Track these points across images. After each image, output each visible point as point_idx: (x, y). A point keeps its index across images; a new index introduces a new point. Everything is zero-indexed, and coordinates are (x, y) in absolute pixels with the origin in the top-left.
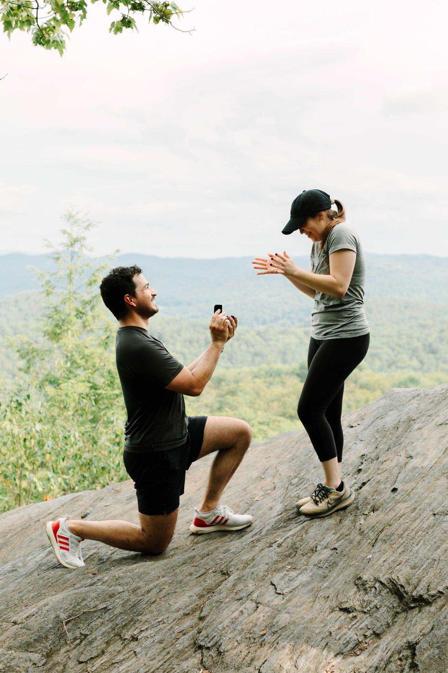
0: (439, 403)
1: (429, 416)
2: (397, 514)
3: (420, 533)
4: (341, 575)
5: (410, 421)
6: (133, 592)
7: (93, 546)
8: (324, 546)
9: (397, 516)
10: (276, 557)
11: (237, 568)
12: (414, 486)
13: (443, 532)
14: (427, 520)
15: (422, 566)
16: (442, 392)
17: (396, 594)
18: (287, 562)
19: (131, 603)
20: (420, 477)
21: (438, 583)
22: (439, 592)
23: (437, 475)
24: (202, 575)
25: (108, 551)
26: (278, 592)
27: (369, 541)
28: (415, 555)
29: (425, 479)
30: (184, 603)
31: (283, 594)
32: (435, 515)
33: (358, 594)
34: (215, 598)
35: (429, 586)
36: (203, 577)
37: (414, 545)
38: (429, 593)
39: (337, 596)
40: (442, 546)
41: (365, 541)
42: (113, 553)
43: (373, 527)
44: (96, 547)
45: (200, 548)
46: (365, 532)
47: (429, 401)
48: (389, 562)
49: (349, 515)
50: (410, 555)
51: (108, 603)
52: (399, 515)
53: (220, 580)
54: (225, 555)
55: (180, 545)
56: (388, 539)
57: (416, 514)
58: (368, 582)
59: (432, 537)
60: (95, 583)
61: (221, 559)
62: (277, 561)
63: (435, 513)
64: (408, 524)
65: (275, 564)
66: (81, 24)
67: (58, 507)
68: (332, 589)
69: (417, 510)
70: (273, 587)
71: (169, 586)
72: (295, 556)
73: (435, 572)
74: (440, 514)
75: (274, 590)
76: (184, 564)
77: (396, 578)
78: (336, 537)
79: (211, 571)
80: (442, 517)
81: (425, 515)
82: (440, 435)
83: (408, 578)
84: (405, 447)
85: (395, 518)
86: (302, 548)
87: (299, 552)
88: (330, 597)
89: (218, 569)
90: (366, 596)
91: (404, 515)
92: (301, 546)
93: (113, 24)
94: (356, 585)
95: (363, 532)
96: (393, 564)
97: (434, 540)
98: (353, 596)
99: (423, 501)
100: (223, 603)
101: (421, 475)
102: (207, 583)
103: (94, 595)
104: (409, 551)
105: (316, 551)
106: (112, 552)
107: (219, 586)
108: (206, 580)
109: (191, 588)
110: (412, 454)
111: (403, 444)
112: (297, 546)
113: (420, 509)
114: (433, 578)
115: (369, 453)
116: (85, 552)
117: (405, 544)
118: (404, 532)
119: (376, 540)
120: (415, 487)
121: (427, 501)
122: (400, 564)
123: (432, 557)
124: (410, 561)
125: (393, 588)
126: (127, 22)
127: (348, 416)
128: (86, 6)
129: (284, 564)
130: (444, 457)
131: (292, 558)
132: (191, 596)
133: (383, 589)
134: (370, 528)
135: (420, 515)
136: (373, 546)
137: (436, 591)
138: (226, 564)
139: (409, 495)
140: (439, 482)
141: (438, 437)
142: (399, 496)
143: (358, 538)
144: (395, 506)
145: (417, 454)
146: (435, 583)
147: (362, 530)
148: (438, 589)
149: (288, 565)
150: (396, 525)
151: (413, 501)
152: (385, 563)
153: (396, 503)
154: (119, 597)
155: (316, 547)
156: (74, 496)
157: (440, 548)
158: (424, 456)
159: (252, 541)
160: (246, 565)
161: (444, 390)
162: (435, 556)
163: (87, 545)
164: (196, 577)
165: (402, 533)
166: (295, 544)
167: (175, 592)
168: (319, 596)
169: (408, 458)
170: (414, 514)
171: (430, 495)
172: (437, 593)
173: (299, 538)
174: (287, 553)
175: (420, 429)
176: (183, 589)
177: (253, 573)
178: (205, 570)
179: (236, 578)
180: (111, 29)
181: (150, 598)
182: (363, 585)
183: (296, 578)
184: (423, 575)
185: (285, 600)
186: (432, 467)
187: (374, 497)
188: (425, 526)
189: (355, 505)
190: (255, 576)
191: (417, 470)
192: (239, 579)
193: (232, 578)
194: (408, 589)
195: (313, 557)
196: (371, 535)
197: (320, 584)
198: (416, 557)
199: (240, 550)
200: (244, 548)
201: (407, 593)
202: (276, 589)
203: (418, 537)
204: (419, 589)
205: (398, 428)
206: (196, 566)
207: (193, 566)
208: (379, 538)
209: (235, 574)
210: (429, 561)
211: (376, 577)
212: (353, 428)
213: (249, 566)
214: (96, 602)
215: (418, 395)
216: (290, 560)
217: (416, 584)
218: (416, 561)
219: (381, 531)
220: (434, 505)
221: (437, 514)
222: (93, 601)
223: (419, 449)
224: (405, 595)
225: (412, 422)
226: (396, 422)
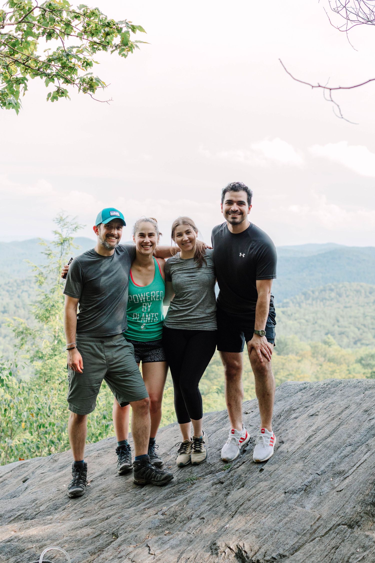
0: (318, 395)
1: (306, 407)
2: (257, 491)
3: (270, 508)
4: (203, 540)
5: (292, 410)
6: (40, 548)
7: (23, 508)
8: (198, 515)
9: (257, 493)
10: (158, 523)
11: (125, 531)
12: (277, 467)
13: (288, 508)
14: (278, 497)
15: (265, 536)
16: (324, 386)
17: (240, 558)
18: (167, 527)
19: (36, 557)
20: (283, 461)
21: (274, 550)
22: (273, 558)
23: (296, 459)
24: (97, 536)
25: (34, 512)
26: (151, 552)
27: (231, 513)
28: (262, 526)
29: (287, 461)
30: (78, 559)
31: (155, 555)
32: (286, 493)
33: (211, 557)
34: (102, 556)
35: (266, 553)
36: (98, 538)
37: (263, 518)
38: (265, 558)
39: (195, 558)
40: (284, 520)
41: (227, 512)
42: (37, 514)
43: (236, 502)
44: (25, 508)
45: (104, 512)
46: (229, 506)
47: (311, 394)
48: (240, 531)
49: (224, 489)
50: (258, 526)
51: (18, 557)
52: (258, 492)
53: (110, 541)
54: (119, 519)
55: (89, 509)
56: (245, 512)
57: (271, 492)
58: (220, 548)
59: (279, 512)
60: (12, 539)
61: (115, 523)
62: (159, 526)
63: (286, 491)
64: (263, 500)
65: (156, 529)
66: (24, 94)
67: (7, 472)
68: (193, 552)
69: (273, 488)
70: (148, 548)
71: (69, 544)
72: (174, 522)
73: (273, 541)
74: (290, 492)
75: (148, 551)
76: (86, 526)
77: (242, 545)
78: (209, 508)
79: (105, 533)
80: (291, 495)
81: (278, 493)
82: (309, 424)
83: (251, 546)
84: (281, 433)
85: (254, 495)
86: (181, 516)
87: (178, 519)
88: (190, 558)
89: (111, 532)
90: (217, 559)
91: (262, 491)
92: (180, 514)
93: (49, 95)
94: (211, 549)
95: (227, 505)
96: (243, 533)
97: (280, 514)
98: (207, 559)
99: (280, 480)
100: (108, 560)
101: (284, 458)
102: (99, 542)
103: (8, 550)
104: (257, 522)
105: (191, 519)
106: (37, 512)
107: (109, 545)
108: (99, 540)
109: (86, 546)
110: (284, 439)
111: (280, 431)
112: (177, 514)
113: (276, 488)
114: (271, 546)
115: (254, 436)
116: (15, 512)
117: (256, 517)
118: (259, 506)
119: (236, 513)
120: (277, 469)
121: (283, 481)
122: (248, 533)
123: (274, 529)
124: (256, 531)
125: (239, 553)
126: (60, 93)
127: (246, 403)
128: (27, 81)
129: (164, 529)
130: (306, 444)
131: (171, 524)
132: (85, 553)
133: (232, 553)
134: (233, 502)
135: (274, 493)
136: (232, 517)
137: (271, 557)
138: (118, 528)
139: (270, 475)
140: (296, 465)
141: (307, 426)
142: (263, 476)
143: (224, 509)
144: (257, 484)
145: (288, 440)
146: (271, 551)
147: (227, 504)
148: (272, 555)
149: (166, 530)
150: (253, 500)
151: (272, 481)
152: (237, 532)
153: (259, 482)
154: (28, 552)
155: (192, 516)
156: (22, 463)
157: (283, 521)
158: (292, 442)
159: (144, 509)
160: (133, 529)
161: (325, 385)
162: (277, 528)
163: (18, 506)
164: (92, 537)
165: (256, 507)
166: (176, 512)
167: (72, 550)
168: (182, 557)
169: (280, 443)
170: (269, 492)
171: (287, 476)
172: (271, 559)
173: (180, 508)
174: (168, 520)
175: (296, 418)
176: (80, 547)
177: (136, 536)
178: (100, 532)
179: (122, 539)
180: (48, 99)
181: (51, 554)
182: (216, 549)
183: (168, 542)
184: (264, 543)
185: (155, 559)
186: (294, 452)
187: (246, 475)
188: (275, 502)
189: (231, 481)
190: (138, 539)
191: (282, 454)
192: (125, 540)
193: (119, 539)
194: (250, 554)
195: (187, 524)
196: (233, 508)
197: (186, 548)
198: (262, 528)
199: (132, 516)
200: (136, 514)
201: (248, 558)
202: (150, 550)
203: (268, 511)
204: (257, 554)
205: (281, 416)
206: (94, 528)
207: (92, 528)
208: (238, 511)
209: (123, 536)
210: (271, 532)
211: (227, 543)
212: (248, 414)
213: (135, 530)
214: (8, 556)
215: (304, 388)
216: (169, 526)
217: (257, 551)
218: (261, 531)
219: (241, 505)
220: (287, 484)
221: (288, 492)
222: (6, 555)
223: (290, 436)
224: (247, 559)
225: (292, 412)
226: (280, 411)
